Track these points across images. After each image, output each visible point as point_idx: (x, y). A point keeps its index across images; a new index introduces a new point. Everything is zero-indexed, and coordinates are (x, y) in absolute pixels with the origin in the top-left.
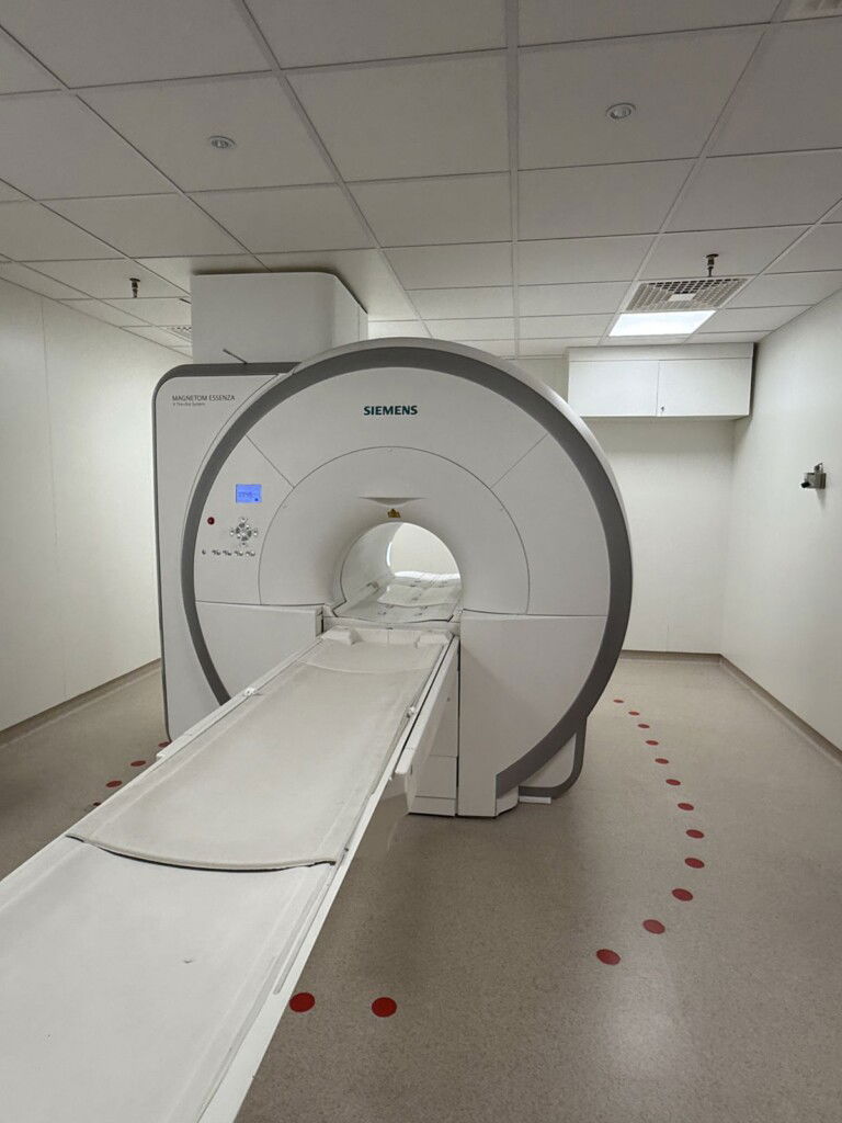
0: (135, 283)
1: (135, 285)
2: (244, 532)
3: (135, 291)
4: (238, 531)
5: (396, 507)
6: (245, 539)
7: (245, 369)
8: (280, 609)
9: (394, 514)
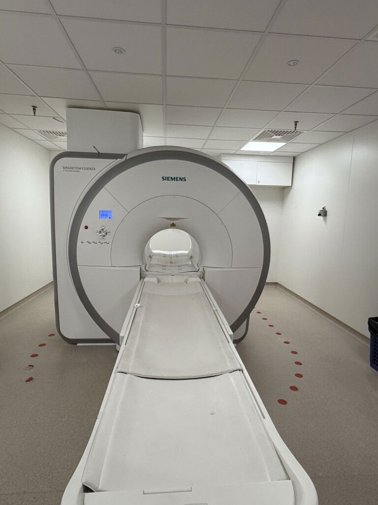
0: (34, 108)
1: (34, 109)
2: (104, 233)
3: (35, 113)
4: (100, 232)
5: (175, 222)
6: (104, 236)
7: (99, 156)
8: (121, 268)
9: (173, 226)
